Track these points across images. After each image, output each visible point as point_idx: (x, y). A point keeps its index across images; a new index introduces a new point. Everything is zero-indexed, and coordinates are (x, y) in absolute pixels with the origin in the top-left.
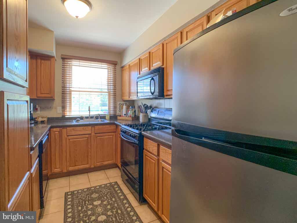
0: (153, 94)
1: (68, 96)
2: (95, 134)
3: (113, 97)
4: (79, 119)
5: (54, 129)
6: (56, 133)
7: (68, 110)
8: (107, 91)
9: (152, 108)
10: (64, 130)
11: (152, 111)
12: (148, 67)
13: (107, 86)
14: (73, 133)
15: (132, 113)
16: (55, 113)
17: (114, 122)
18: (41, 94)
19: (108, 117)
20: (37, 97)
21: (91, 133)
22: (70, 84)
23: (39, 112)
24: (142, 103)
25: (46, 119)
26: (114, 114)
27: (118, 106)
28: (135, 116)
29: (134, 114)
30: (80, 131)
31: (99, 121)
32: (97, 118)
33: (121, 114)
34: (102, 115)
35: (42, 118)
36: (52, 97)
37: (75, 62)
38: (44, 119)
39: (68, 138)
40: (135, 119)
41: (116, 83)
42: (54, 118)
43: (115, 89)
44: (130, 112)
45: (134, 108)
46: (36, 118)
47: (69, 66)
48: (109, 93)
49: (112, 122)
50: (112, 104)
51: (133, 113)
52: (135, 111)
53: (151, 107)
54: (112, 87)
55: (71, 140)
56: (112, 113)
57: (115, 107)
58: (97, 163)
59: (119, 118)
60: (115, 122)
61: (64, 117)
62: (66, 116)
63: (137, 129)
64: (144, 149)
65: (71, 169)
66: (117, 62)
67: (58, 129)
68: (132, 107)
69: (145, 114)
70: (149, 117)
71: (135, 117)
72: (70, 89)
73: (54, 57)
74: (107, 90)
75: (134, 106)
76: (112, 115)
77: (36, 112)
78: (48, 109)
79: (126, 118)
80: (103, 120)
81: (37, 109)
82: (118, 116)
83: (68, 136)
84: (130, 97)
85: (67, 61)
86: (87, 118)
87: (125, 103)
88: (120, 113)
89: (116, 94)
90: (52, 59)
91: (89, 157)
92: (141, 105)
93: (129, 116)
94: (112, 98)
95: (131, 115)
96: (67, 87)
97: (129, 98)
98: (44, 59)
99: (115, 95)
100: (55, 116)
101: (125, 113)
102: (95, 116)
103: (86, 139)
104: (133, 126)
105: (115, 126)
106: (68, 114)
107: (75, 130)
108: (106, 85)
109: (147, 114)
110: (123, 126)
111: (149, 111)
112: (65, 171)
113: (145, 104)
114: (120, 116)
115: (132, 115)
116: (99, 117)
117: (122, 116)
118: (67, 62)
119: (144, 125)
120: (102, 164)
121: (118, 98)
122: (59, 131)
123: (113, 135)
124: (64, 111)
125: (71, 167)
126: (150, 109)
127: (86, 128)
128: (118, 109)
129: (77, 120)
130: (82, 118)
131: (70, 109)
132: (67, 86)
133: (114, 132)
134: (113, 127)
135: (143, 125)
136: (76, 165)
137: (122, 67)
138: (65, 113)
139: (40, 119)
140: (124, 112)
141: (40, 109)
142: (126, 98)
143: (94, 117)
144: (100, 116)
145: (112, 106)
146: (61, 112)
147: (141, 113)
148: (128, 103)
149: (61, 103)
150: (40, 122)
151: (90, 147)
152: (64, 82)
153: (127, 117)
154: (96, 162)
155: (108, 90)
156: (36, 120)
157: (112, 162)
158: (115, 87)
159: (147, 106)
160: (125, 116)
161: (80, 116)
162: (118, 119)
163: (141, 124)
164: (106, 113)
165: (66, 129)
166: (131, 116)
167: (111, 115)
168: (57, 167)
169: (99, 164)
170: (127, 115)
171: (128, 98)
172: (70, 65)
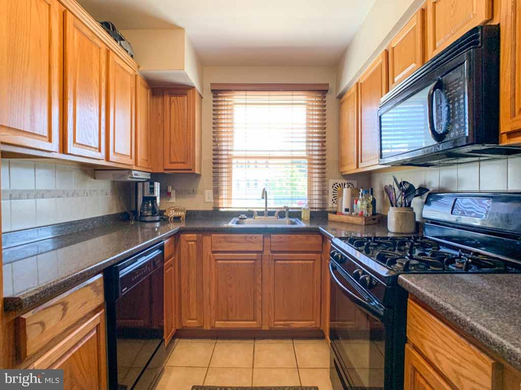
0: (439, 137)
1: (225, 168)
2: (272, 252)
3: (319, 169)
4: (245, 217)
5: (187, 235)
6: (190, 243)
7: (224, 196)
8: (306, 156)
9: (427, 194)
10: (207, 239)
11: (427, 202)
12: (415, 63)
13: (305, 144)
14: (225, 246)
15: (364, 207)
16: (201, 202)
17: (316, 226)
18: (171, 163)
19: (306, 215)
20: (165, 170)
21: (262, 250)
22: (229, 144)
23: (173, 200)
24: (395, 179)
25: (183, 214)
26: (321, 206)
27: (331, 190)
28: (374, 214)
29: (371, 209)
30: (239, 243)
31: (285, 223)
32: (282, 215)
33: (337, 208)
34: (292, 208)
35: (176, 210)
36: (191, 170)
37: (237, 98)
38: (180, 214)
39: (214, 257)
40: (374, 222)
41: (325, 135)
42: (198, 212)
43: (323, 150)
44: (359, 202)
45: (372, 194)
46: (165, 211)
47: (228, 105)
48: (310, 158)
49: (313, 226)
50: (317, 184)
51: (368, 207)
52: (374, 202)
53: (422, 190)
54: (316, 146)
55: (219, 262)
56: (316, 204)
57: (323, 192)
58: (275, 321)
59: (331, 217)
60: (320, 228)
61: (218, 210)
62: (222, 210)
63: (381, 259)
64: (406, 340)
65: (219, 324)
66: (327, 85)
67: (194, 236)
68: (367, 192)
69: (403, 210)
70: (418, 219)
71: (375, 217)
72: (229, 153)
73: (193, 88)
74: (305, 153)
75: (372, 189)
76: (316, 210)
77: (169, 200)
78: (189, 194)
79: (351, 218)
80: (294, 220)
81: (169, 194)
82: (331, 212)
83: (214, 252)
84: (361, 165)
85: (224, 96)
86: (261, 214)
87: (346, 182)
88: (335, 205)
89: (325, 162)
90: (190, 92)
91: (259, 305)
92: (390, 186)
93: (357, 214)
94: (317, 171)
95: (362, 212)
96: (222, 150)
97: (358, 167)
98: (177, 94)
99: (323, 163)
100: (201, 207)
101: (348, 207)
102: (279, 210)
103: (252, 262)
104: (368, 245)
105: (320, 237)
106: (225, 205)
107: (229, 240)
108: (303, 142)
109: (412, 209)
110: (337, 242)
111: (416, 202)
112: (207, 327)
113: (404, 182)
114: (335, 213)
115: (365, 212)
116: (287, 214)
117: (342, 214)
118: (223, 99)
119: (403, 243)
120: (288, 325)
121: (331, 169)
122: (196, 241)
123: (314, 260)
124: (218, 199)
125: (218, 321)
126: (420, 195)
127: (251, 238)
128: (330, 197)
129: (241, 219)
130: (250, 214)
131: (230, 194)
132: (224, 148)
133: (317, 252)
134: (314, 240)
135: (398, 242)
136: (230, 319)
137: (340, 97)
138: (218, 204)
139: (172, 214)
140: (345, 202)
141: (176, 193)
142: (351, 169)
143: (276, 213)
144: (290, 212)
145: (317, 188)
146: (213, 201)
147: (391, 208)
148: (355, 183)
149: (212, 182)
150: (172, 219)
151: (259, 281)
152: (216, 140)
153: (351, 215)
154: (273, 320)
155: (308, 152)
156: (165, 214)
157: (312, 325)
158: (323, 146)
159: (411, 186)
160: (347, 213)
161: (247, 210)
162: (329, 219)
163: (393, 239)
164: (303, 206)
165: (210, 237)
166: (361, 215)
167: (314, 210)
168: (192, 317)
169: (280, 325)
170: (353, 211)
171: (356, 167)
172: (229, 103)
